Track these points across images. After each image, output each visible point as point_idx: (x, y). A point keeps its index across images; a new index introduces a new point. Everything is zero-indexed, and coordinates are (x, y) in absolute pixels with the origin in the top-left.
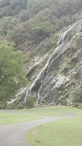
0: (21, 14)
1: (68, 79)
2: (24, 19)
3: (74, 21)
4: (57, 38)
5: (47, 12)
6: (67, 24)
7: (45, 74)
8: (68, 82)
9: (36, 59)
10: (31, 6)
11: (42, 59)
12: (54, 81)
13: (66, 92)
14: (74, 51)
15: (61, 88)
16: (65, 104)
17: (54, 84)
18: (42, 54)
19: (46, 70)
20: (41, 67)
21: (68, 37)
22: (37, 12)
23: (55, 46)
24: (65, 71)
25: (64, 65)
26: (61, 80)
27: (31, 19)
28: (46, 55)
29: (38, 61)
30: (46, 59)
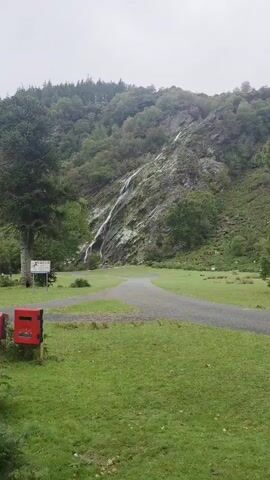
0: (74, 157)
1: (135, 234)
2: (78, 163)
3: (139, 165)
4: (119, 186)
5: (106, 154)
6: (131, 169)
7: (107, 228)
8: (136, 237)
9: (95, 211)
10: (86, 148)
11: (102, 211)
12: (119, 236)
13: (134, 249)
14: (141, 200)
15: (128, 245)
16: (135, 263)
17: (119, 240)
18: (103, 205)
19: (109, 223)
20: (102, 221)
21: (133, 184)
22: (93, 155)
23: (117, 194)
24: (132, 225)
25: (130, 217)
26: (127, 235)
27: (87, 163)
28: (108, 205)
29: (98, 212)
30: (108, 211)
